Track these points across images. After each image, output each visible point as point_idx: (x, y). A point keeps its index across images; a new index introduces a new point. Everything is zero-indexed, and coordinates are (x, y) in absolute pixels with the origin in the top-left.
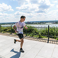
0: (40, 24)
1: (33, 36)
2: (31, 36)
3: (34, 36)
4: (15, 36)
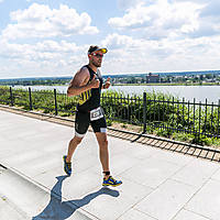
0: (201, 85)
1: (169, 135)
2: (164, 136)
3: (174, 134)
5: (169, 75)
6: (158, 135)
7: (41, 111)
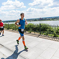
0: (54, 20)
1: (47, 35)
2: (46, 35)
4: (29, 34)
5: (45, 18)
6: (44, 35)
7: (12, 30)
